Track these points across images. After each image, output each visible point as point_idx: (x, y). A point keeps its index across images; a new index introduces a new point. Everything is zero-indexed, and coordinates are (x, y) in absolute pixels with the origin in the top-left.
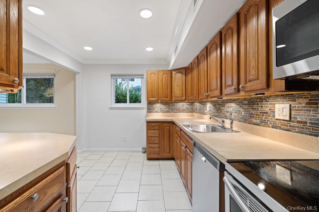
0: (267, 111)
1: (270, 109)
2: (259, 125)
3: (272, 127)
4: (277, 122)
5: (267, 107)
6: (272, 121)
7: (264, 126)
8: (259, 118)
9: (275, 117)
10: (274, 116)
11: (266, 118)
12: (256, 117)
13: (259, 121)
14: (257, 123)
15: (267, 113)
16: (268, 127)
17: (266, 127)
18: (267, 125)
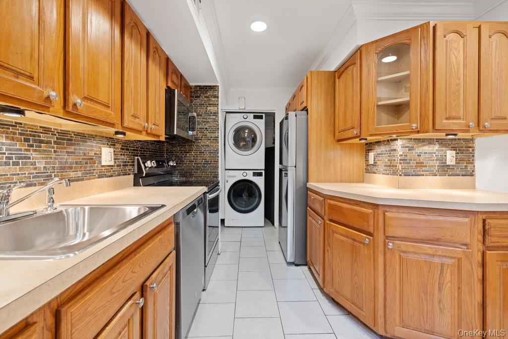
0: (92, 156)
1: (95, 154)
2: (82, 180)
3: (99, 178)
4: (102, 169)
5: (92, 150)
6: (98, 170)
7: (90, 179)
8: (81, 167)
9: (101, 164)
10: (100, 162)
11: (91, 166)
12: (76, 168)
13: (81, 172)
14: (79, 177)
15: (92, 159)
16: (94, 178)
17: (92, 179)
18: (93, 176)
